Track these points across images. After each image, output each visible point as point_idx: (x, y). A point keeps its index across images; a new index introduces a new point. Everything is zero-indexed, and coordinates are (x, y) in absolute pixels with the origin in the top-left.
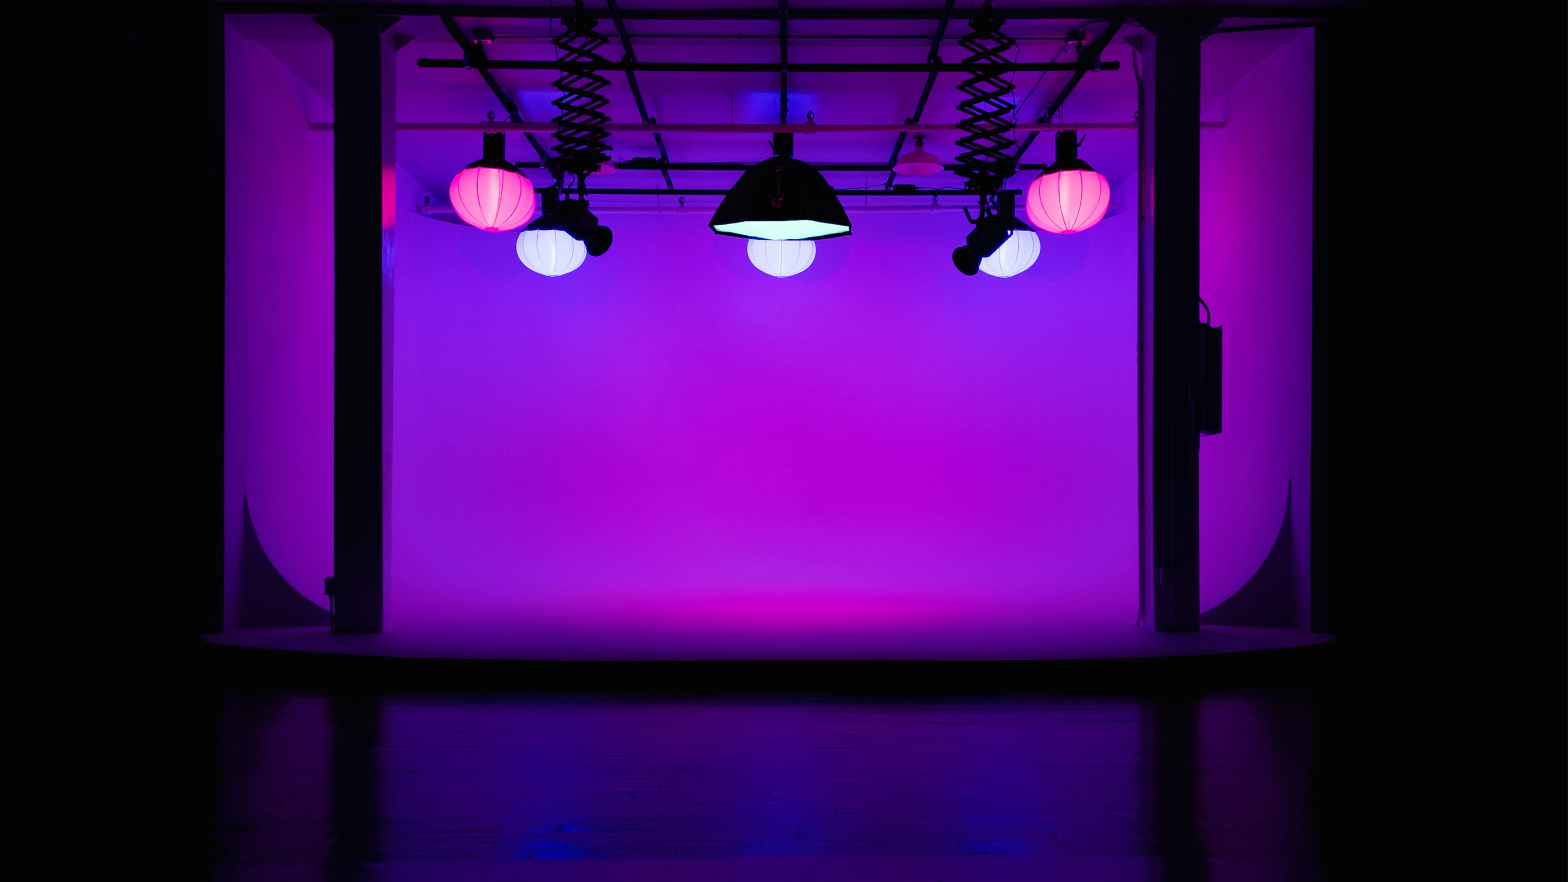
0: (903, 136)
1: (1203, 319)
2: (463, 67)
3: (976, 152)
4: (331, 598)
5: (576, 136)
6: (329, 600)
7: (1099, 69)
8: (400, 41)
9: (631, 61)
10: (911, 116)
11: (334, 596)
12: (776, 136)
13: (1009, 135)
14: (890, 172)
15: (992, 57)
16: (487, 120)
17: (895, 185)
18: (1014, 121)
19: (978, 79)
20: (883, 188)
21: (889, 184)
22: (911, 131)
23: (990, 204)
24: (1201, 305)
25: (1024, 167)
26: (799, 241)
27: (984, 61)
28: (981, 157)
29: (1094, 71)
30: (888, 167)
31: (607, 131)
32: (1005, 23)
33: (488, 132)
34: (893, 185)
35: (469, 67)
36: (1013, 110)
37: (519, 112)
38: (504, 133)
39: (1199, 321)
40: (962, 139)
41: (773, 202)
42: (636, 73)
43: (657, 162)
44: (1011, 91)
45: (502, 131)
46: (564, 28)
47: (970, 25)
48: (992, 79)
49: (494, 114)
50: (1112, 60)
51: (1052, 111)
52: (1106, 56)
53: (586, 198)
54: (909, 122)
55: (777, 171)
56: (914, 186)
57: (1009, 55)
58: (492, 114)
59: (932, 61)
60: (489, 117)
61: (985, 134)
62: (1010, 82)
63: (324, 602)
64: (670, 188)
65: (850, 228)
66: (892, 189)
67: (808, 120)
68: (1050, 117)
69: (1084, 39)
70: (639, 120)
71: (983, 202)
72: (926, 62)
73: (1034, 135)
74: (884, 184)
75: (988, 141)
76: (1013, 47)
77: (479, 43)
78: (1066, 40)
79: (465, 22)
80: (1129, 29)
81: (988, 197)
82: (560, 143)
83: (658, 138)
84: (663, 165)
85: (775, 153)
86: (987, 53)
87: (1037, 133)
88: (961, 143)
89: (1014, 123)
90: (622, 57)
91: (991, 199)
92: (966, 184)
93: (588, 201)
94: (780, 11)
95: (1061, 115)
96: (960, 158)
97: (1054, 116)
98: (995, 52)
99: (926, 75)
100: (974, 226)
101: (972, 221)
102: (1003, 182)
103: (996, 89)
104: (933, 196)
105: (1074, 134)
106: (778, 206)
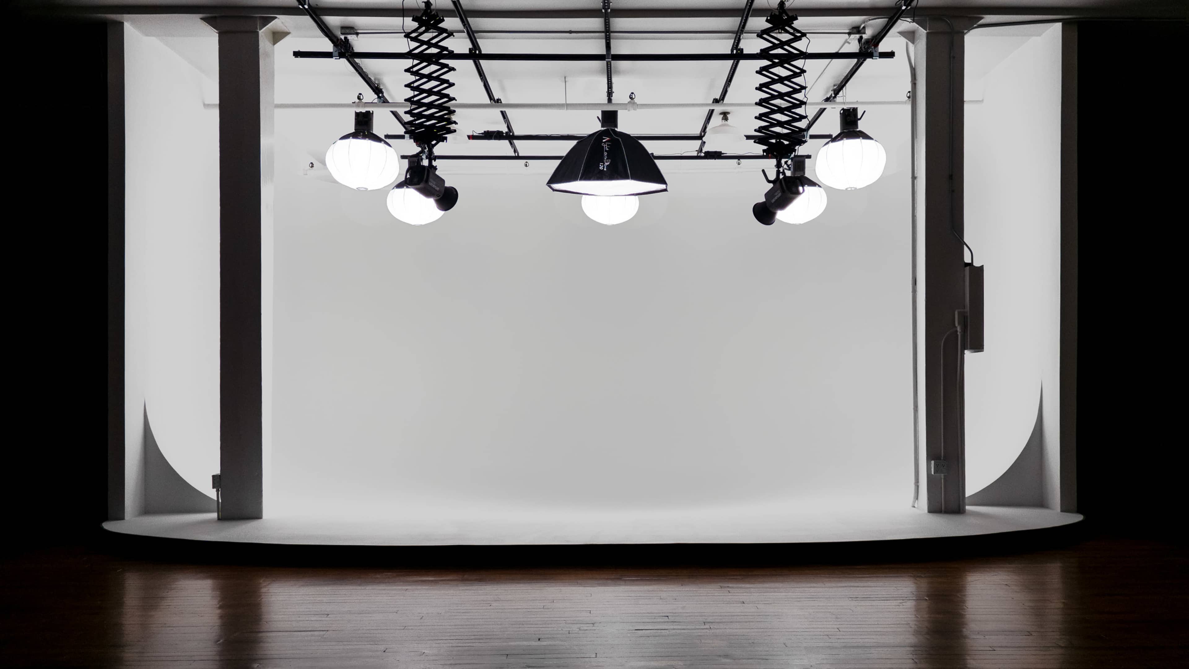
0: (711, 112)
1: (967, 259)
2: (332, 58)
3: (772, 125)
4: (218, 491)
5: (425, 113)
6: (216, 493)
7: (878, 58)
8: (277, 36)
9: (477, 52)
10: (718, 97)
11: (220, 489)
12: (604, 113)
13: (800, 111)
14: (701, 141)
15: (786, 47)
16: (357, 101)
17: (705, 152)
18: (805, 100)
19: (774, 65)
20: (695, 154)
21: (700, 150)
22: (718, 109)
23: (785, 166)
24: (965, 247)
25: (813, 137)
26: (625, 196)
27: (779, 51)
28: (778, 129)
29: (873, 59)
30: (700, 137)
31: (452, 109)
32: (797, 19)
33: (358, 111)
34: (703, 151)
35: (338, 58)
36: (804, 90)
37: (385, 94)
38: (373, 111)
39: (964, 261)
40: (760, 114)
41: (600, 165)
42: (482, 62)
43: (504, 134)
44: (802, 74)
45: (370, 109)
46: (416, 25)
47: (767, 21)
48: (786, 65)
49: (362, 96)
50: (889, 50)
51: (837, 92)
52: (884, 46)
53: (434, 163)
54: (716, 101)
55: (604, 141)
56: (721, 152)
57: (801, 45)
58: (361, 96)
59: (735, 52)
60: (359, 98)
61: (781, 110)
62: (802, 68)
63: (212, 494)
64: (516, 155)
65: (667, 187)
66: (703, 155)
67: (630, 100)
68: (835, 97)
69: (865, 33)
70: (487, 101)
71: (779, 165)
72: (730, 53)
73: (822, 111)
74: (696, 151)
75: (782, 115)
76: (804, 39)
77: (346, 38)
78: (849, 34)
79: (333, 21)
80: (904, 24)
81: (783, 161)
82: (412, 119)
83: (503, 114)
84: (510, 136)
85: (602, 126)
86: (782, 45)
87: (825, 109)
88: (760, 117)
89: (806, 101)
90: (470, 49)
91: (786, 163)
92: (764, 151)
93: (436, 166)
94: (603, 11)
95: (844, 95)
96: (760, 130)
97: (838, 96)
98: (788, 43)
99: (730, 63)
100: (771, 185)
101: (769, 181)
102: (796, 150)
103: (790, 73)
104: (737, 160)
105: (855, 110)
106: (605, 169)
